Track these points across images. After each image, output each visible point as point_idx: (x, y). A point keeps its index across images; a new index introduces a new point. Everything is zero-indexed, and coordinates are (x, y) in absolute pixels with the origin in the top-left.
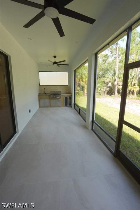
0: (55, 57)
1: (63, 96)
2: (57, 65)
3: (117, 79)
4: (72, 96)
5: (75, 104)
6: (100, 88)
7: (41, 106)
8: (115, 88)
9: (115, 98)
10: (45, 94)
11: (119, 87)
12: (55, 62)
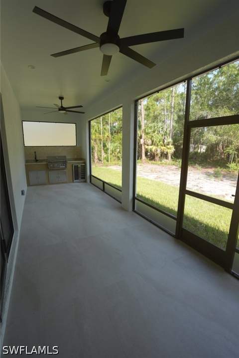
0: (61, 98)
1: (70, 163)
2: (64, 112)
3: (143, 135)
4: (85, 163)
5: (91, 175)
6: (118, 150)
7: (31, 184)
8: (141, 149)
9: (142, 164)
10: (37, 161)
11: (147, 147)
12: (62, 107)
